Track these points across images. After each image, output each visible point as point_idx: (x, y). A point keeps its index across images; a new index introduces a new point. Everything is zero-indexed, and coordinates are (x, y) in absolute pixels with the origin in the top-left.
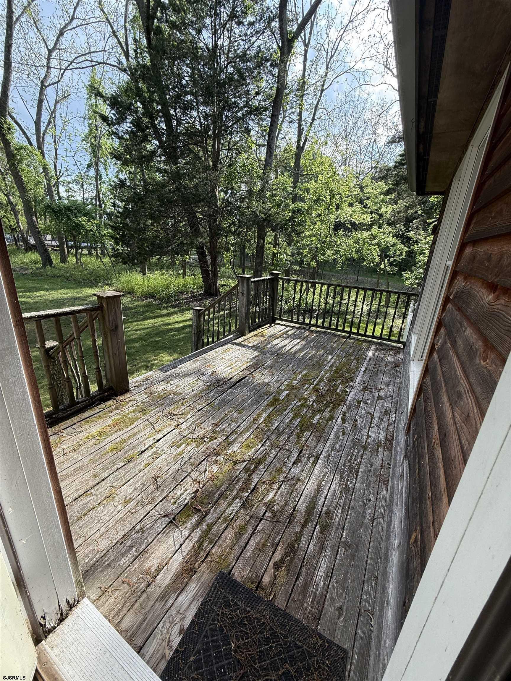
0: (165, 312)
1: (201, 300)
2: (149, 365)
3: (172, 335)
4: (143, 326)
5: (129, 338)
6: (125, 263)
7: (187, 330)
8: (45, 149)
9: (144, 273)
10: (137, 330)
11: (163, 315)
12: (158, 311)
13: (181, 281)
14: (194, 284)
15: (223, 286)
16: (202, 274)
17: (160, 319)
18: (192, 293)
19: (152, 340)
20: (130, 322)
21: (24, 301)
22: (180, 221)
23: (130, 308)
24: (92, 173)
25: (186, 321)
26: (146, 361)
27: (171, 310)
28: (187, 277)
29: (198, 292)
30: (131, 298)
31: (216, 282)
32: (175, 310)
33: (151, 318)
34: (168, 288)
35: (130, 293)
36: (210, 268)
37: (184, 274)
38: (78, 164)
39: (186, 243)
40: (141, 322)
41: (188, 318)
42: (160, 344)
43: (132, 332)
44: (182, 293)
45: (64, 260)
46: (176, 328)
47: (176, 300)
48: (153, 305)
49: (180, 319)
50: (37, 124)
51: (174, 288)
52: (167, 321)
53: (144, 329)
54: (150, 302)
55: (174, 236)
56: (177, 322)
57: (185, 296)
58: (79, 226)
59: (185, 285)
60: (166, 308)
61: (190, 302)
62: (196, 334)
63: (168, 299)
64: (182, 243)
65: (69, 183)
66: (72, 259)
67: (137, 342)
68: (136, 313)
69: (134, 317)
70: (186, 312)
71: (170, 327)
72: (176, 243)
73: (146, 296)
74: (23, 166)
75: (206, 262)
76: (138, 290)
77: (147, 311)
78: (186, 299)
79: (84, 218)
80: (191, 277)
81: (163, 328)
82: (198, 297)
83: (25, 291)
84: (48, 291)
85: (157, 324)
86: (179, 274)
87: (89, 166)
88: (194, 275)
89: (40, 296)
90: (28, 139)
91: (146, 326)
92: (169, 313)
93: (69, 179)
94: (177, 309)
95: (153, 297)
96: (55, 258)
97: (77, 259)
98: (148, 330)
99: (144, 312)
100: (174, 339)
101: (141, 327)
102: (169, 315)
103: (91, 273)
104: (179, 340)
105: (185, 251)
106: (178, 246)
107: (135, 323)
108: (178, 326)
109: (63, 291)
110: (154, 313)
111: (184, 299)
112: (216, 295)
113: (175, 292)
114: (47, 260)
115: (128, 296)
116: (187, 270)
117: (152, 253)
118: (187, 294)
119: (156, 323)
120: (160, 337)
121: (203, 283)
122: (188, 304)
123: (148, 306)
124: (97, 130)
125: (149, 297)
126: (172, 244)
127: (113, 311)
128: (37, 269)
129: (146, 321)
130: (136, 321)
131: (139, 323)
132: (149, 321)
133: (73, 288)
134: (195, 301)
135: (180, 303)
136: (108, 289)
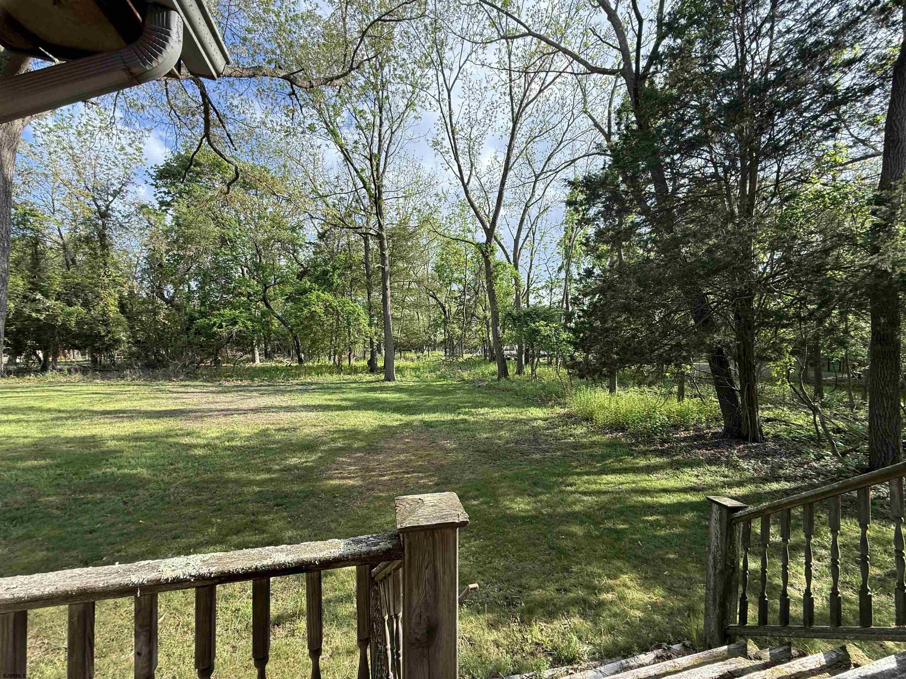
0: (642, 462)
1: (717, 447)
2: (593, 599)
3: (652, 523)
4: (598, 486)
5: (569, 510)
6: (582, 377)
7: (689, 516)
8: (520, 262)
9: (612, 390)
10: (584, 493)
11: (638, 468)
12: (629, 459)
13: (674, 405)
14: (700, 412)
15: (768, 420)
16: (720, 397)
17: (631, 477)
18: (697, 430)
19: (609, 524)
20: (579, 474)
21: (466, 420)
22: (676, 312)
23: (583, 446)
24: (563, 275)
25: (685, 490)
26: (587, 587)
27: (655, 460)
28: (686, 399)
29: (709, 428)
30: (588, 428)
31: (753, 412)
32: (661, 460)
33: (614, 471)
34: (650, 418)
35: (587, 420)
36: (738, 386)
37: (681, 395)
38: (550, 269)
39: (687, 345)
40: (596, 477)
41: (689, 484)
42: (625, 543)
43: (577, 496)
44: (676, 427)
45: (520, 372)
46: (662, 505)
47: (663, 442)
48: (621, 445)
49: (671, 483)
50: (516, 241)
51: (660, 418)
52: (644, 484)
53: (599, 493)
54: (616, 438)
55: (664, 334)
56: (666, 491)
57: (683, 434)
58: (536, 332)
59: (682, 414)
60: (644, 454)
61: (692, 448)
62: (721, 572)
63: (649, 436)
64: (678, 345)
65: (538, 289)
66: (528, 370)
67: (582, 523)
68: (592, 456)
69: (586, 464)
70: (685, 470)
71: (649, 499)
72: (666, 344)
73: (611, 427)
74: (498, 281)
75: (728, 374)
76: (601, 417)
77: (609, 456)
78: (685, 439)
79: (542, 323)
80: (695, 400)
81: (635, 498)
82: (711, 438)
83: (472, 407)
84: (492, 408)
85: (624, 487)
86: (671, 393)
87: (560, 269)
88: (700, 396)
89: (483, 414)
90: (507, 257)
91: (603, 487)
92: (648, 466)
93: (539, 286)
94: (664, 460)
95: (623, 429)
96: (512, 369)
97: (533, 370)
98: (604, 498)
99: (604, 457)
100: (655, 537)
101: (594, 487)
102: (649, 470)
103: (544, 388)
104: (667, 541)
105: (684, 358)
106: (670, 349)
107: (586, 477)
108: (666, 499)
109: (506, 409)
110: (621, 461)
111: (679, 440)
112: (755, 440)
113: (662, 426)
114: (503, 371)
115: (585, 423)
116: (686, 387)
117: (623, 362)
118: (687, 430)
119: (622, 483)
120: (625, 522)
121: (720, 411)
122: (689, 452)
123: (613, 445)
124: (572, 231)
125: (616, 430)
126: (661, 347)
127: (427, 574)
128: (492, 380)
129: (604, 476)
130: (588, 473)
131: (592, 478)
132: (610, 478)
133: (518, 407)
134: (704, 446)
135: (672, 448)
136: (559, 410)
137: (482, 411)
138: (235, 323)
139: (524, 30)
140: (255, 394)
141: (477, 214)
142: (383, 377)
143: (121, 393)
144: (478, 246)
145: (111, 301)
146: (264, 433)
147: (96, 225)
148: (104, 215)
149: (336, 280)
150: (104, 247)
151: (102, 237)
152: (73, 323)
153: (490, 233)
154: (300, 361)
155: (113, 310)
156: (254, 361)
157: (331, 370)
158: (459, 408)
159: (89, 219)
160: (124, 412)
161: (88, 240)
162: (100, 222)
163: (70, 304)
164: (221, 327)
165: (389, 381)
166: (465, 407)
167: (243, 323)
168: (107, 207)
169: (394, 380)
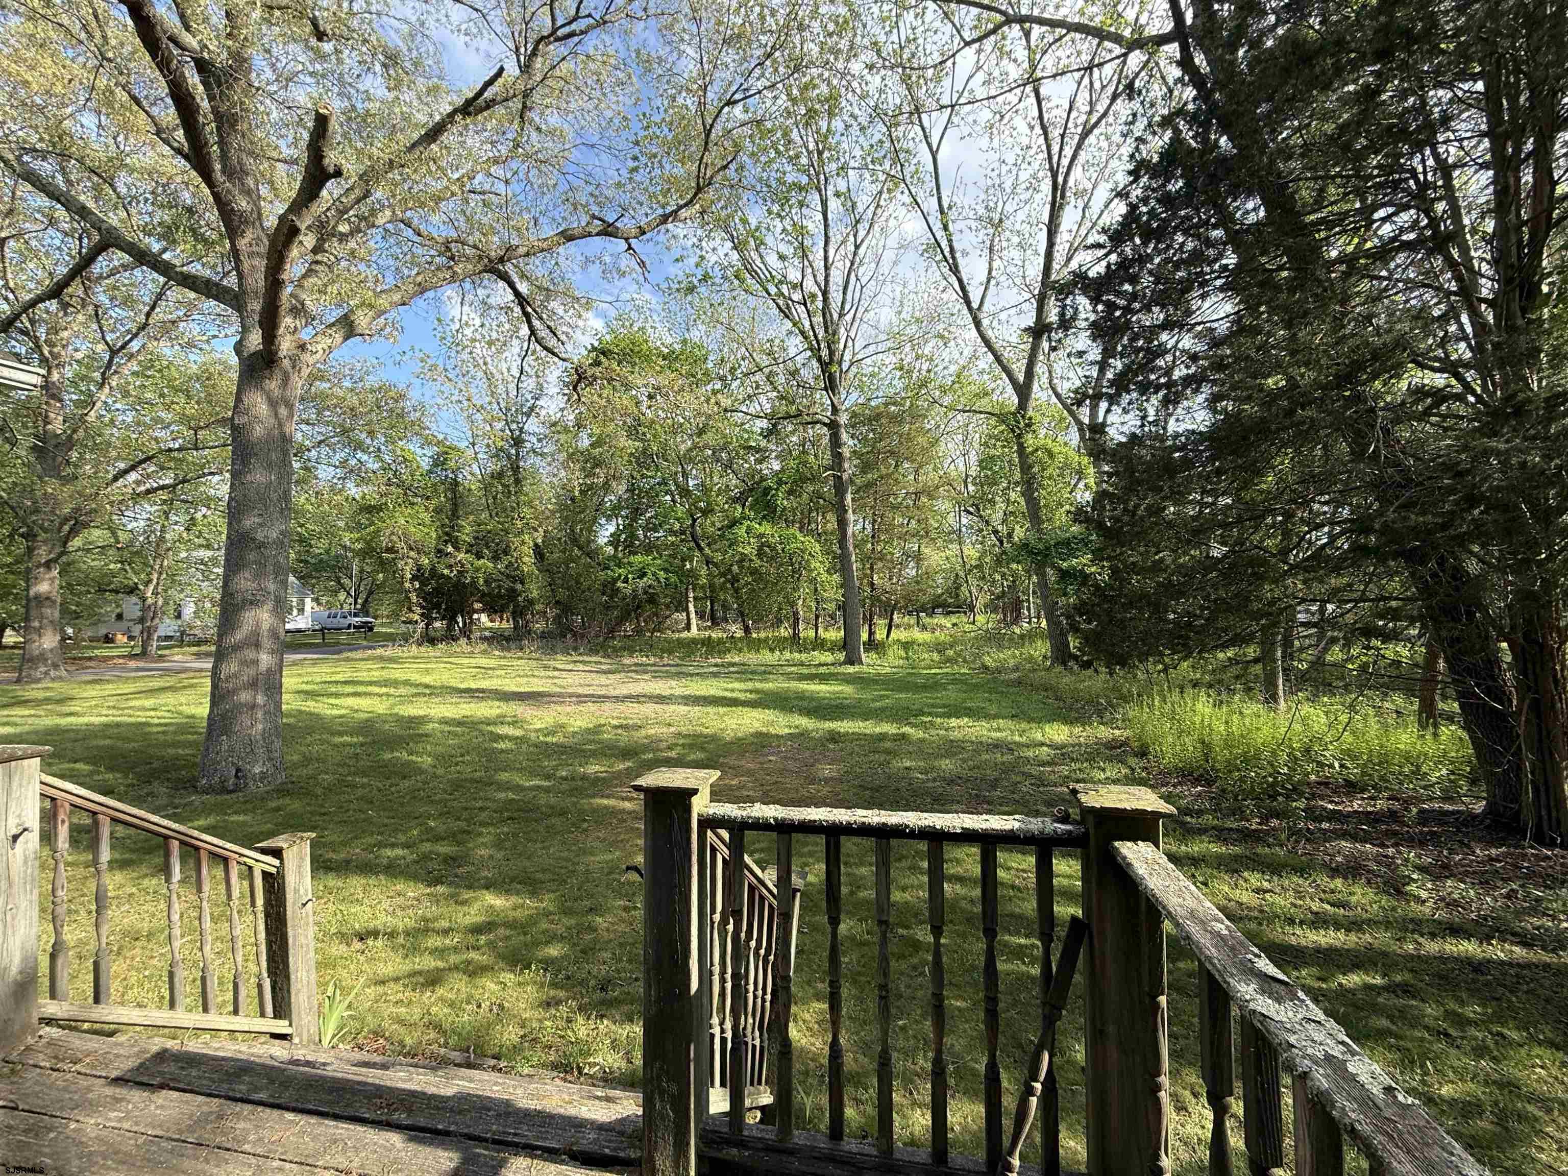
27: (1203, 848)
30: (1134, 770)
35: (1144, 754)
47: (1272, 814)
57: (1355, 806)
60: (1198, 832)
76: (1170, 752)
79: (1085, 559)
94: (1227, 850)
109: (1002, 723)
114: (1060, 653)
115: (1134, 761)
133: (1030, 720)
134: (1383, 837)
136: (1104, 733)
137: (954, 722)
138: (643, 575)
139: (999, 18)
140: (646, 677)
141: (998, 359)
142: (842, 656)
143: (501, 667)
144: (1002, 418)
145: (525, 549)
146: (597, 730)
147: (509, 457)
148: (518, 442)
149: (782, 501)
150: (518, 481)
151: (516, 469)
152: (481, 581)
153: (1023, 391)
154: (747, 630)
155: (528, 562)
156: (688, 627)
157: (780, 644)
158: (921, 713)
159: (501, 449)
160: (483, 691)
161: (500, 475)
162: (513, 451)
163: (479, 556)
164: (626, 581)
165: (852, 664)
166: (930, 714)
167: (654, 574)
168: (521, 430)
169: (861, 663)
